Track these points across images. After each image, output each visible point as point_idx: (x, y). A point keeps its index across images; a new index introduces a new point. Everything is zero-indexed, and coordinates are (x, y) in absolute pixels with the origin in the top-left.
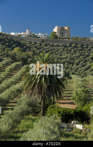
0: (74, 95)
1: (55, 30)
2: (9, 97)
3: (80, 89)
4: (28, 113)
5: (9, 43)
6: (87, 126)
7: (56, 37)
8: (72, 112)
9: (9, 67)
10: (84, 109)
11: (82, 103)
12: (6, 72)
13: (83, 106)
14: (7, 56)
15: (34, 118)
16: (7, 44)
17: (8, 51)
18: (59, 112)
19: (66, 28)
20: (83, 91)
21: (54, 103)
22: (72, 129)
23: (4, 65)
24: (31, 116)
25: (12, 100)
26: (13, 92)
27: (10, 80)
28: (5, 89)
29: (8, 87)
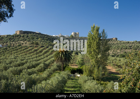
0: (77, 62)
1: (73, 34)
2: (50, 63)
3: (80, 60)
4: (57, 70)
5: (52, 40)
6: (82, 75)
7: (73, 37)
8: (76, 70)
9: (51, 50)
10: (81, 68)
11: (81, 65)
12: (50, 52)
13: (81, 67)
14: (51, 45)
15: (59, 72)
16: (51, 40)
17: (51, 43)
18: (70, 70)
19: (77, 33)
20: (81, 60)
21: (69, 65)
22: (75, 76)
23: (49, 49)
24: (58, 71)
25: (51, 64)
26: (52, 61)
27: (51, 56)
28: (48, 59)
29: (50, 59)
